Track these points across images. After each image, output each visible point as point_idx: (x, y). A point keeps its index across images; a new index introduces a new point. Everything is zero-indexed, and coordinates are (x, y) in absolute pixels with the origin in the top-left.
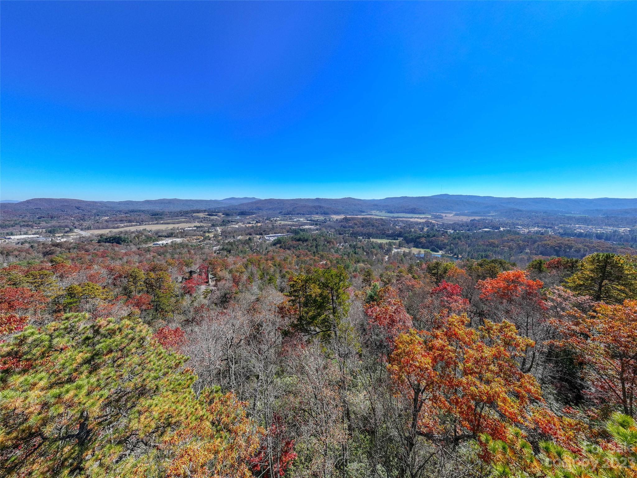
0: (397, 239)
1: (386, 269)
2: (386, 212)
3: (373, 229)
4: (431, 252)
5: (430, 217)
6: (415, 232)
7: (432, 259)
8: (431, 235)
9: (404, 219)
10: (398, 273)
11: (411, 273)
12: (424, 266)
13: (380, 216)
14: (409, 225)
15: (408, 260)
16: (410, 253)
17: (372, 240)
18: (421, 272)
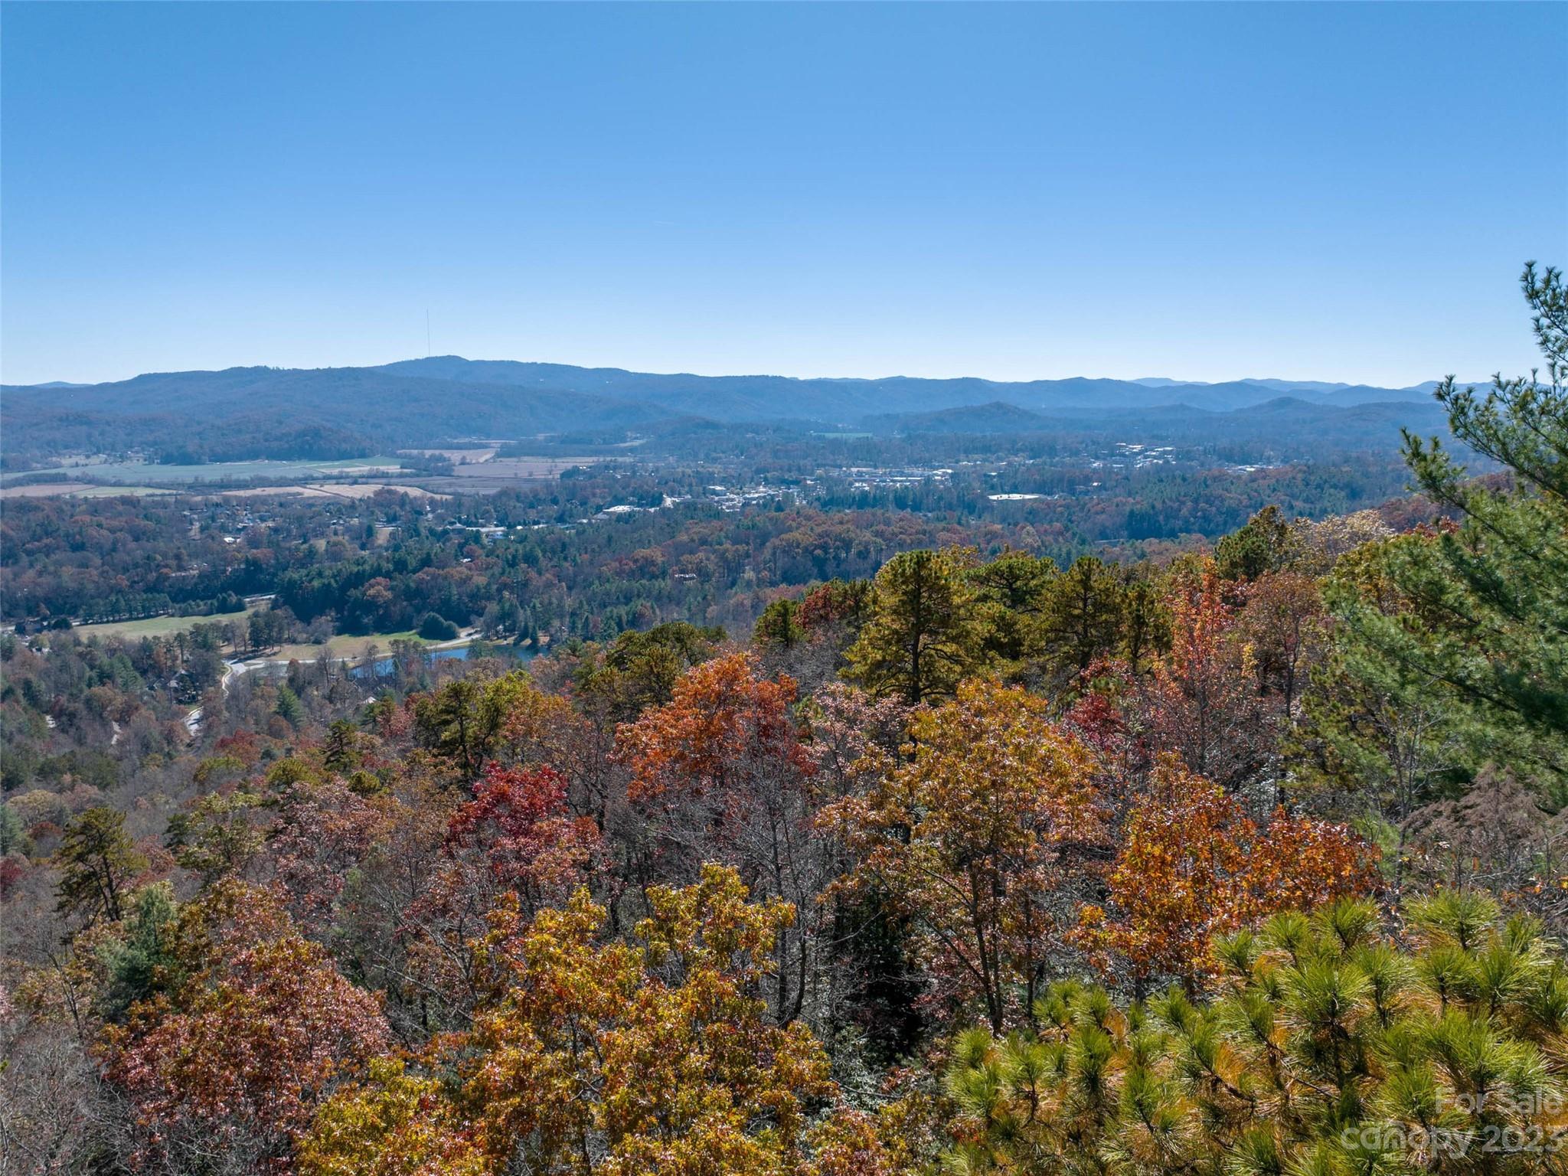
0: (240, 608)
1: (201, 780)
2: (150, 460)
3: (84, 565)
4: (423, 642)
5: (394, 469)
6: (334, 554)
7: (434, 675)
8: (412, 562)
9: (258, 491)
10: (271, 785)
11: (345, 769)
12: (402, 718)
13: (118, 484)
14: (299, 519)
15: (322, 707)
16: (322, 667)
17: (85, 633)
18: (393, 749)
